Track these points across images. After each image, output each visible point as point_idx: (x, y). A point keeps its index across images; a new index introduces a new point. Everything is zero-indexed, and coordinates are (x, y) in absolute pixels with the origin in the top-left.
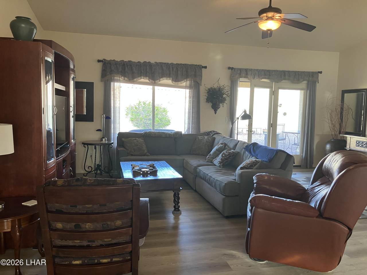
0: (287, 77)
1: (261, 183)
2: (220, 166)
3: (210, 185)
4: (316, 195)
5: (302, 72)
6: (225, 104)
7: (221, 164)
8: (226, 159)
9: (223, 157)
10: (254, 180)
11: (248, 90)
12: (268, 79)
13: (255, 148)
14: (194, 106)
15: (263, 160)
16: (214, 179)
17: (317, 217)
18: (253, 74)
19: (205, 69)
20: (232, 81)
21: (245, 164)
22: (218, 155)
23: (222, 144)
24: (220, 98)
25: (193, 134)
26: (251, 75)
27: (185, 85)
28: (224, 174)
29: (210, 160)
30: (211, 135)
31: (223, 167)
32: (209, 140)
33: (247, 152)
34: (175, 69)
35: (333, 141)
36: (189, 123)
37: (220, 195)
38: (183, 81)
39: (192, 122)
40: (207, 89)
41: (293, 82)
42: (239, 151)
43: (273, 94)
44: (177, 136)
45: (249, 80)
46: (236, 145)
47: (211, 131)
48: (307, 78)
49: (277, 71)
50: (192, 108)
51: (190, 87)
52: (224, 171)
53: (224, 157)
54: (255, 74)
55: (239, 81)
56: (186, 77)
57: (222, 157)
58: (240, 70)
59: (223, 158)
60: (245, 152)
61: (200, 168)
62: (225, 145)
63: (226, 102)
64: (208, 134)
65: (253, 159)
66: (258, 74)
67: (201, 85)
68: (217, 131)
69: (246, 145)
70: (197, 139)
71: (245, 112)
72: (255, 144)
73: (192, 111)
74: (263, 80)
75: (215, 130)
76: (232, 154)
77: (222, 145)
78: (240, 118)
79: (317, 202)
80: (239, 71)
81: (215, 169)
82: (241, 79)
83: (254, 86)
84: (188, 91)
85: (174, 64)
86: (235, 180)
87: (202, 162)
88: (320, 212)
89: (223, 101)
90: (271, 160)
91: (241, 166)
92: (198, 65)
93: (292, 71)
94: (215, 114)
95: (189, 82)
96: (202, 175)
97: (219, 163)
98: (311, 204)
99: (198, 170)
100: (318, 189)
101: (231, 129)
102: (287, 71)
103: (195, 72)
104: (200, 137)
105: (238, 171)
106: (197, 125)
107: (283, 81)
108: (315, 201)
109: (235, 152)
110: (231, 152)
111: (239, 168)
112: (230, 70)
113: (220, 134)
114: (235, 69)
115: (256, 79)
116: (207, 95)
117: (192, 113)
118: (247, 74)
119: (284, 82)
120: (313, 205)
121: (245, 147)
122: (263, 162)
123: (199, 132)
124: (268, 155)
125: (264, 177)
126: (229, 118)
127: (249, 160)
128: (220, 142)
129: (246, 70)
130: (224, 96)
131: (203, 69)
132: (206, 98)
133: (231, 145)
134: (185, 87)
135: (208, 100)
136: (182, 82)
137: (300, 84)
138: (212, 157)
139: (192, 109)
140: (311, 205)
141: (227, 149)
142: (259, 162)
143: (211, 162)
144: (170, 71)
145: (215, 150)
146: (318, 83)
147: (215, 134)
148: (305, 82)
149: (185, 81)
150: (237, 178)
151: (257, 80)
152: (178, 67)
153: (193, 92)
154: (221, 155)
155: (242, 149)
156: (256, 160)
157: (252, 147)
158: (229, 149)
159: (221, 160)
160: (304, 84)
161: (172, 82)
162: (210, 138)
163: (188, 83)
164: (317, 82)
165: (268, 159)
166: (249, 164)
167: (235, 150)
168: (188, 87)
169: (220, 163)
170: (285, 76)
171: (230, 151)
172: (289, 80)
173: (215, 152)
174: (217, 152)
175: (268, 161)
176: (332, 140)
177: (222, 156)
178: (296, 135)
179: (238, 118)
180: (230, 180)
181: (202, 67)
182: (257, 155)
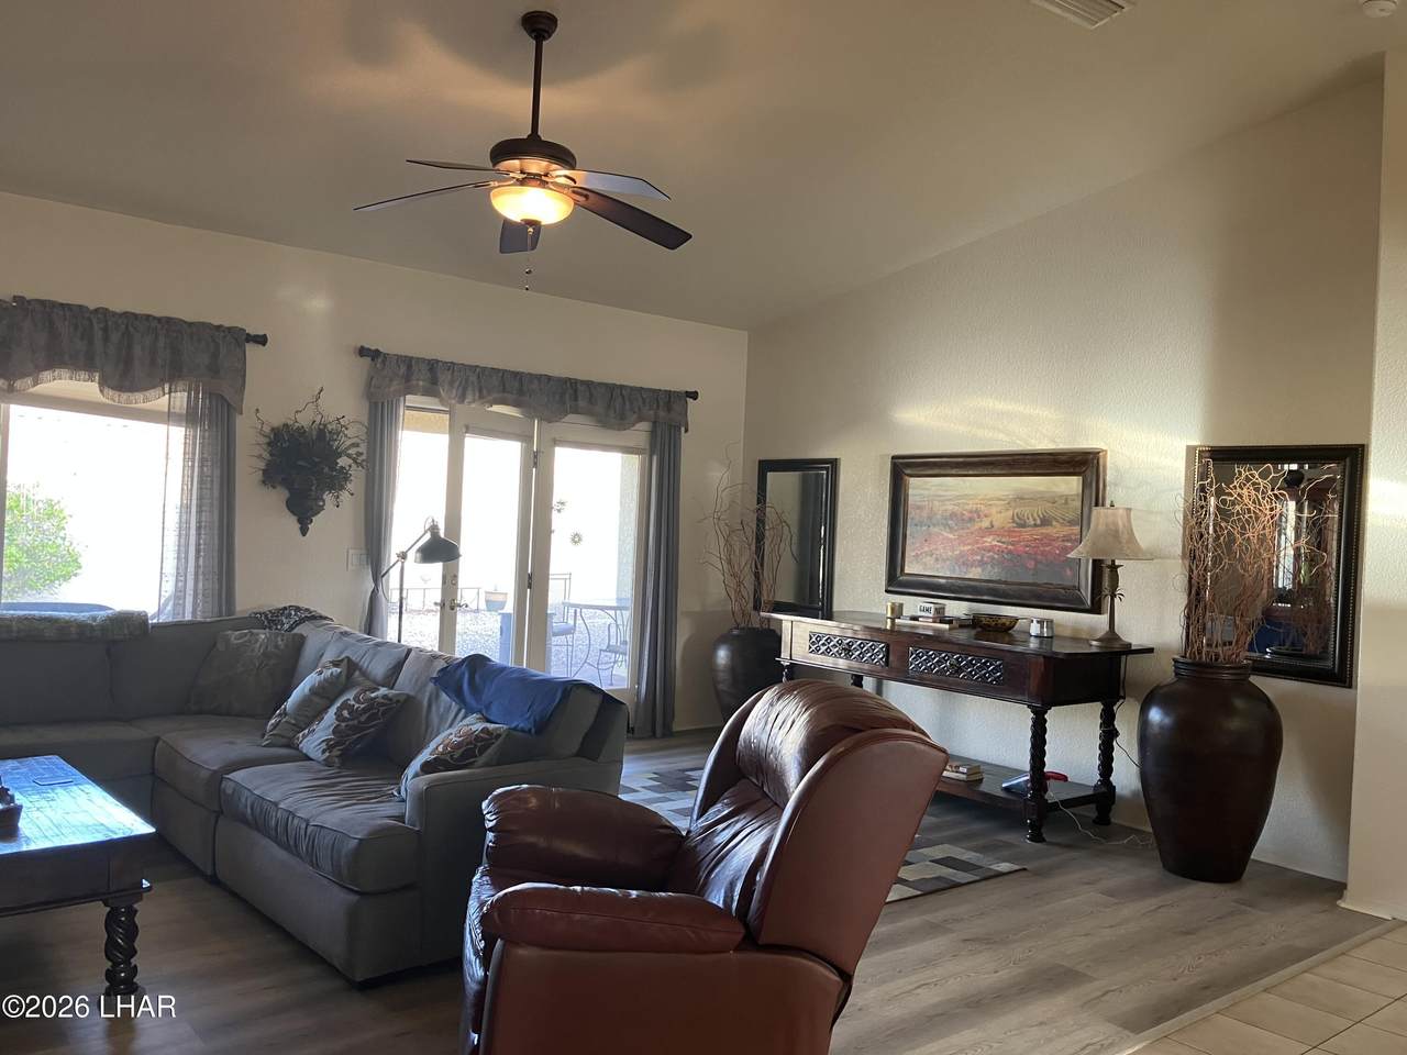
0: (582, 403)
1: (514, 828)
2: (328, 763)
3: (291, 852)
4: (723, 858)
5: (632, 389)
6: (345, 495)
7: (336, 752)
8: (355, 729)
9: (345, 719)
10: (488, 816)
11: (442, 441)
12: (516, 404)
13: (477, 677)
14: (207, 501)
15: (513, 726)
16: (307, 825)
17: (737, 949)
18: (457, 384)
19: (260, 346)
20: (376, 404)
21: (440, 749)
22: (319, 715)
23: (336, 664)
24: (323, 469)
25: (200, 623)
26: (451, 383)
27: (166, 410)
28: (351, 796)
29: (283, 737)
30: (286, 626)
31: (343, 765)
32: (277, 647)
33: (444, 696)
34: (115, 337)
35: (738, 636)
36: (180, 574)
37: (336, 890)
38: (158, 391)
39: (197, 567)
40: (267, 429)
41: (604, 423)
42: (412, 693)
43: (535, 464)
44: (126, 632)
45: (443, 405)
46: (398, 667)
47: (285, 608)
48: (652, 412)
49: (549, 378)
50: (200, 506)
51: (190, 418)
52: (350, 782)
53: (349, 720)
54: (467, 381)
55: (402, 405)
56: (171, 373)
57: (337, 719)
58: (409, 363)
59: (343, 724)
60: (437, 696)
61: (238, 776)
62: (352, 666)
63: (349, 486)
64: (271, 619)
65: (474, 725)
66: (479, 382)
67: (241, 414)
68: (312, 609)
69: (441, 664)
70: (221, 646)
71: (434, 529)
72: (477, 662)
73: (199, 522)
74: (496, 408)
75: (301, 605)
76: (383, 705)
77: (339, 670)
78: (412, 555)
79: (732, 885)
80: (403, 369)
81: (312, 776)
82: (411, 399)
83: (464, 430)
84: (178, 433)
85: (114, 314)
86: (401, 818)
87: (243, 747)
88: (746, 925)
89: (337, 481)
90: (542, 726)
91: (425, 756)
92: (229, 329)
93: (600, 384)
94: (304, 533)
95: (186, 394)
96: (249, 810)
97: (324, 746)
98: (713, 894)
99: (228, 787)
100: (727, 831)
101: (371, 598)
102: (583, 382)
103: (215, 356)
104: (234, 636)
105: (413, 779)
106: (220, 581)
107: (571, 417)
108: (726, 883)
109: (395, 700)
110: (376, 697)
111: (416, 765)
112: (368, 360)
113: (326, 618)
114: (386, 356)
115: (470, 403)
116: (266, 455)
117: (199, 528)
118: (434, 381)
119: (574, 423)
120: (717, 898)
121: (435, 675)
122: (515, 733)
123: (230, 611)
124: (533, 703)
125: (526, 801)
126: (364, 551)
127: (454, 729)
128: (328, 657)
129: (432, 366)
130: (343, 462)
131: (250, 349)
132: (262, 465)
133: (378, 668)
134: (169, 417)
135: (270, 477)
136: (152, 393)
137: (627, 431)
138: (293, 722)
139: (200, 512)
140: (710, 900)
141: (358, 684)
142: (499, 736)
143: (288, 746)
144: (91, 343)
145: (307, 690)
146: (686, 431)
147: (302, 621)
148: (644, 426)
149: (167, 390)
150: (408, 809)
151: (473, 405)
152: (131, 329)
153: (203, 437)
154: (333, 710)
155: (425, 685)
156: (485, 730)
157: (467, 676)
158: (368, 684)
159: (334, 733)
160: (640, 433)
161: (101, 391)
162: (279, 639)
163: (180, 399)
164: (683, 429)
165: (535, 721)
166: (459, 746)
167: (392, 688)
168: (180, 415)
169: (330, 748)
170: (576, 399)
171: (373, 695)
172: (589, 413)
173: (305, 702)
174: (316, 699)
175: (533, 730)
176: (735, 632)
177: (338, 715)
178: (612, 613)
179: (403, 556)
180: (379, 822)
181: (244, 337)
182: (488, 707)
